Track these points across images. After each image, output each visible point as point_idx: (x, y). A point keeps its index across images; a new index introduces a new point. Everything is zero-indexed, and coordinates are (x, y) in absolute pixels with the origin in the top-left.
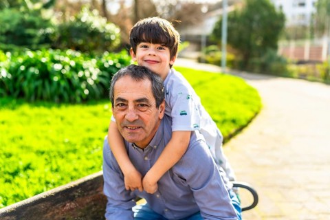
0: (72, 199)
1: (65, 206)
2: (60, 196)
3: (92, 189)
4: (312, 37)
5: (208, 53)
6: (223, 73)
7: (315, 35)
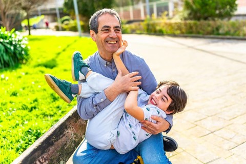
0: (52, 144)
1: (49, 150)
2: (45, 145)
3: (61, 134)
4: (133, 4)
5: (63, 22)
6: (80, 36)
7: (134, 3)
